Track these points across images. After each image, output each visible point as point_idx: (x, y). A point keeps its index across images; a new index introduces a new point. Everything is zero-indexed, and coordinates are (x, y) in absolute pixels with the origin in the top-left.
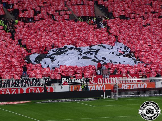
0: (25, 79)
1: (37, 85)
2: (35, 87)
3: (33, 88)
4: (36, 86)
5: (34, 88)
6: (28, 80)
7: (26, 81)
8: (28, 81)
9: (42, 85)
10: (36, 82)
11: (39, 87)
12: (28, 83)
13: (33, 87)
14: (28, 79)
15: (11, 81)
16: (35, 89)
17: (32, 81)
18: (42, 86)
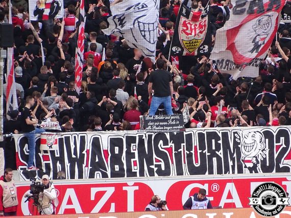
0: (160, 136)
1: (227, 170)
2: (216, 176)
3: (203, 182)
4: (220, 172)
5: (210, 183)
6: (177, 139)
7: (166, 143)
8: (178, 147)
9: (255, 166)
10: (220, 153)
11: (237, 176)
12: (178, 156)
13: (207, 176)
14: (181, 134)
15: (89, 146)
16: (215, 187)
17: (202, 147)
18: (254, 175)
